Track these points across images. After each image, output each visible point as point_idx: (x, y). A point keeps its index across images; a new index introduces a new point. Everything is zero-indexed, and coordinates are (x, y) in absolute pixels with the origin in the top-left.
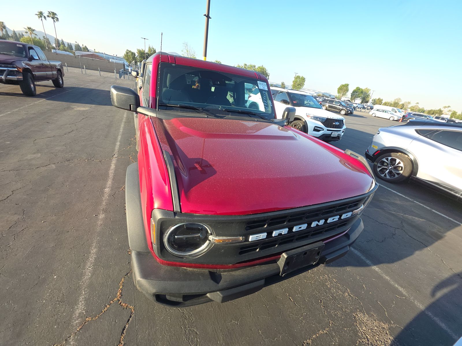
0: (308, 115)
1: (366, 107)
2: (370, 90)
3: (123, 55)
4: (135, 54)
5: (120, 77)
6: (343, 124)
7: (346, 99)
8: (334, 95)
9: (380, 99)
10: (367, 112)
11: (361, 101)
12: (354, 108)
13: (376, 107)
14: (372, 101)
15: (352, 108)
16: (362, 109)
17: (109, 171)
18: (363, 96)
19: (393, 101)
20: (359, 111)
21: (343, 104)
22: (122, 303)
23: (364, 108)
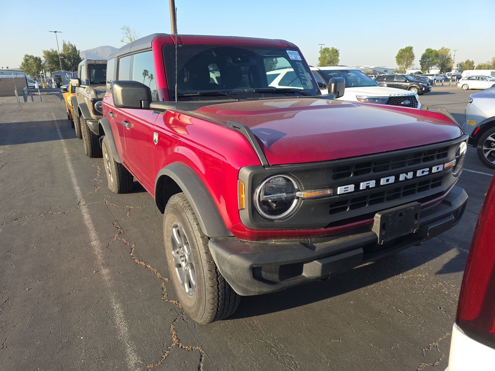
0: (359, 97)
1: (449, 77)
2: (449, 50)
3: (20, 64)
4: (40, 59)
5: (26, 100)
6: (417, 102)
7: (414, 72)
8: (392, 69)
9: (469, 61)
10: (453, 86)
11: (439, 70)
12: (431, 82)
13: (465, 74)
14: (457, 67)
15: (427, 82)
16: (444, 81)
17: (84, 222)
18: (440, 61)
19: (491, 61)
20: (439, 86)
21: (411, 78)
22: (183, 346)
23: (446, 80)
